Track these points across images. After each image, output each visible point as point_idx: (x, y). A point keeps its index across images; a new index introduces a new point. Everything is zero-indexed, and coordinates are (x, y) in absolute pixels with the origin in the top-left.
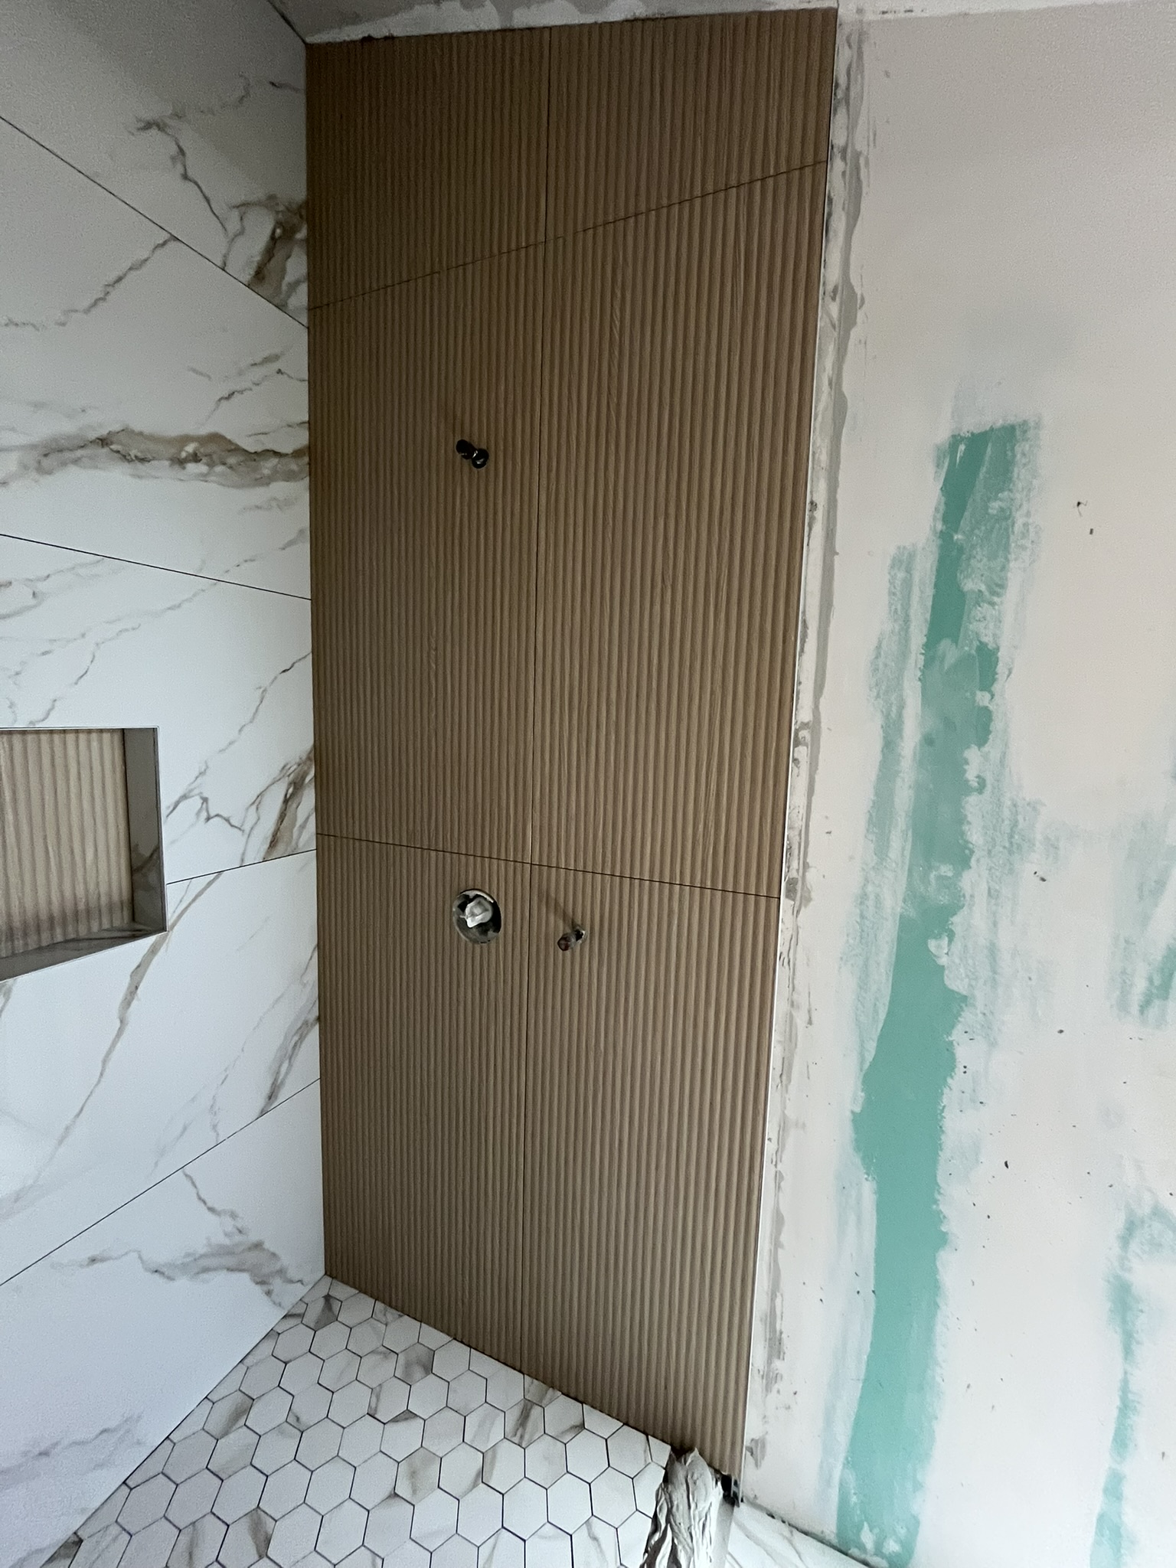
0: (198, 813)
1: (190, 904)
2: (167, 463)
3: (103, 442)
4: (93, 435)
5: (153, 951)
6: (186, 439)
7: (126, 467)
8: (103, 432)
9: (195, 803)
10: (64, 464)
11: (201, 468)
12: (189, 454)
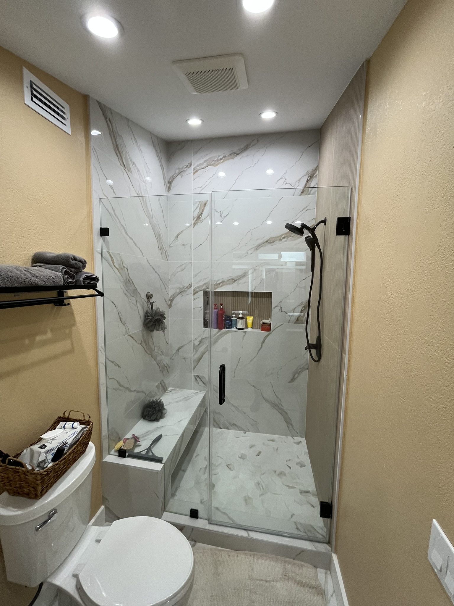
0: (279, 310)
1: (276, 328)
2: (278, 241)
3: (267, 241)
4: (265, 241)
5: (268, 335)
6: (283, 235)
7: (271, 244)
8: (267, 240)
9: (279, 308)
10: (260, 248)
11: (286, 239)
12: (283, 238)
